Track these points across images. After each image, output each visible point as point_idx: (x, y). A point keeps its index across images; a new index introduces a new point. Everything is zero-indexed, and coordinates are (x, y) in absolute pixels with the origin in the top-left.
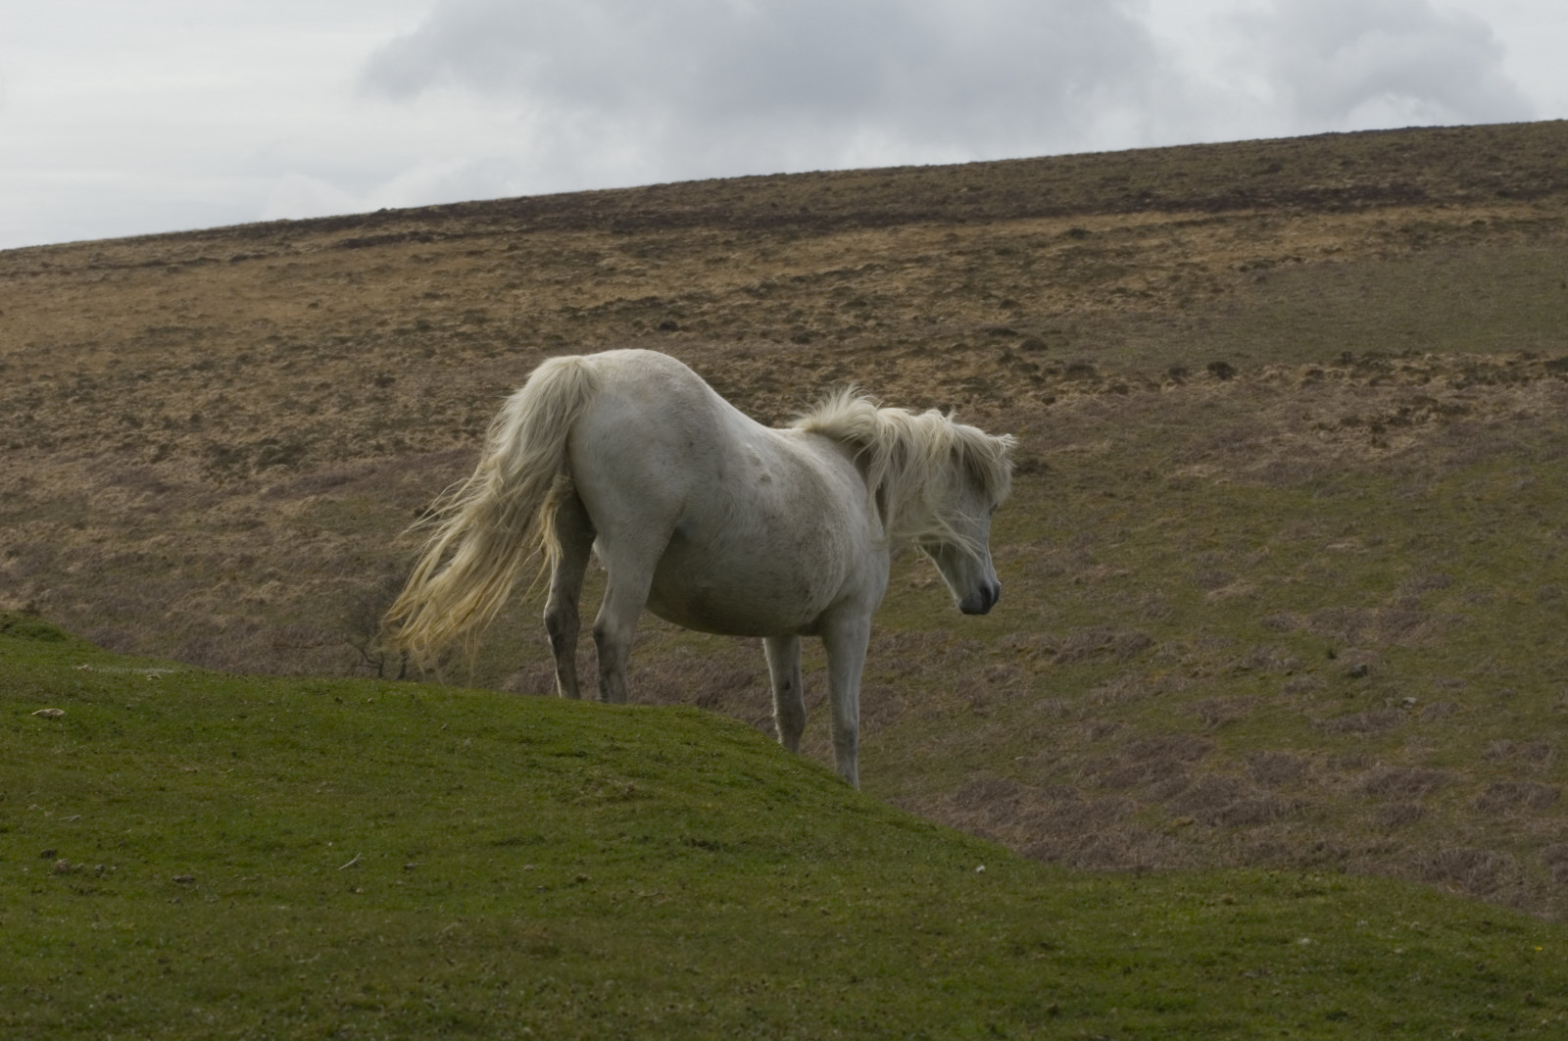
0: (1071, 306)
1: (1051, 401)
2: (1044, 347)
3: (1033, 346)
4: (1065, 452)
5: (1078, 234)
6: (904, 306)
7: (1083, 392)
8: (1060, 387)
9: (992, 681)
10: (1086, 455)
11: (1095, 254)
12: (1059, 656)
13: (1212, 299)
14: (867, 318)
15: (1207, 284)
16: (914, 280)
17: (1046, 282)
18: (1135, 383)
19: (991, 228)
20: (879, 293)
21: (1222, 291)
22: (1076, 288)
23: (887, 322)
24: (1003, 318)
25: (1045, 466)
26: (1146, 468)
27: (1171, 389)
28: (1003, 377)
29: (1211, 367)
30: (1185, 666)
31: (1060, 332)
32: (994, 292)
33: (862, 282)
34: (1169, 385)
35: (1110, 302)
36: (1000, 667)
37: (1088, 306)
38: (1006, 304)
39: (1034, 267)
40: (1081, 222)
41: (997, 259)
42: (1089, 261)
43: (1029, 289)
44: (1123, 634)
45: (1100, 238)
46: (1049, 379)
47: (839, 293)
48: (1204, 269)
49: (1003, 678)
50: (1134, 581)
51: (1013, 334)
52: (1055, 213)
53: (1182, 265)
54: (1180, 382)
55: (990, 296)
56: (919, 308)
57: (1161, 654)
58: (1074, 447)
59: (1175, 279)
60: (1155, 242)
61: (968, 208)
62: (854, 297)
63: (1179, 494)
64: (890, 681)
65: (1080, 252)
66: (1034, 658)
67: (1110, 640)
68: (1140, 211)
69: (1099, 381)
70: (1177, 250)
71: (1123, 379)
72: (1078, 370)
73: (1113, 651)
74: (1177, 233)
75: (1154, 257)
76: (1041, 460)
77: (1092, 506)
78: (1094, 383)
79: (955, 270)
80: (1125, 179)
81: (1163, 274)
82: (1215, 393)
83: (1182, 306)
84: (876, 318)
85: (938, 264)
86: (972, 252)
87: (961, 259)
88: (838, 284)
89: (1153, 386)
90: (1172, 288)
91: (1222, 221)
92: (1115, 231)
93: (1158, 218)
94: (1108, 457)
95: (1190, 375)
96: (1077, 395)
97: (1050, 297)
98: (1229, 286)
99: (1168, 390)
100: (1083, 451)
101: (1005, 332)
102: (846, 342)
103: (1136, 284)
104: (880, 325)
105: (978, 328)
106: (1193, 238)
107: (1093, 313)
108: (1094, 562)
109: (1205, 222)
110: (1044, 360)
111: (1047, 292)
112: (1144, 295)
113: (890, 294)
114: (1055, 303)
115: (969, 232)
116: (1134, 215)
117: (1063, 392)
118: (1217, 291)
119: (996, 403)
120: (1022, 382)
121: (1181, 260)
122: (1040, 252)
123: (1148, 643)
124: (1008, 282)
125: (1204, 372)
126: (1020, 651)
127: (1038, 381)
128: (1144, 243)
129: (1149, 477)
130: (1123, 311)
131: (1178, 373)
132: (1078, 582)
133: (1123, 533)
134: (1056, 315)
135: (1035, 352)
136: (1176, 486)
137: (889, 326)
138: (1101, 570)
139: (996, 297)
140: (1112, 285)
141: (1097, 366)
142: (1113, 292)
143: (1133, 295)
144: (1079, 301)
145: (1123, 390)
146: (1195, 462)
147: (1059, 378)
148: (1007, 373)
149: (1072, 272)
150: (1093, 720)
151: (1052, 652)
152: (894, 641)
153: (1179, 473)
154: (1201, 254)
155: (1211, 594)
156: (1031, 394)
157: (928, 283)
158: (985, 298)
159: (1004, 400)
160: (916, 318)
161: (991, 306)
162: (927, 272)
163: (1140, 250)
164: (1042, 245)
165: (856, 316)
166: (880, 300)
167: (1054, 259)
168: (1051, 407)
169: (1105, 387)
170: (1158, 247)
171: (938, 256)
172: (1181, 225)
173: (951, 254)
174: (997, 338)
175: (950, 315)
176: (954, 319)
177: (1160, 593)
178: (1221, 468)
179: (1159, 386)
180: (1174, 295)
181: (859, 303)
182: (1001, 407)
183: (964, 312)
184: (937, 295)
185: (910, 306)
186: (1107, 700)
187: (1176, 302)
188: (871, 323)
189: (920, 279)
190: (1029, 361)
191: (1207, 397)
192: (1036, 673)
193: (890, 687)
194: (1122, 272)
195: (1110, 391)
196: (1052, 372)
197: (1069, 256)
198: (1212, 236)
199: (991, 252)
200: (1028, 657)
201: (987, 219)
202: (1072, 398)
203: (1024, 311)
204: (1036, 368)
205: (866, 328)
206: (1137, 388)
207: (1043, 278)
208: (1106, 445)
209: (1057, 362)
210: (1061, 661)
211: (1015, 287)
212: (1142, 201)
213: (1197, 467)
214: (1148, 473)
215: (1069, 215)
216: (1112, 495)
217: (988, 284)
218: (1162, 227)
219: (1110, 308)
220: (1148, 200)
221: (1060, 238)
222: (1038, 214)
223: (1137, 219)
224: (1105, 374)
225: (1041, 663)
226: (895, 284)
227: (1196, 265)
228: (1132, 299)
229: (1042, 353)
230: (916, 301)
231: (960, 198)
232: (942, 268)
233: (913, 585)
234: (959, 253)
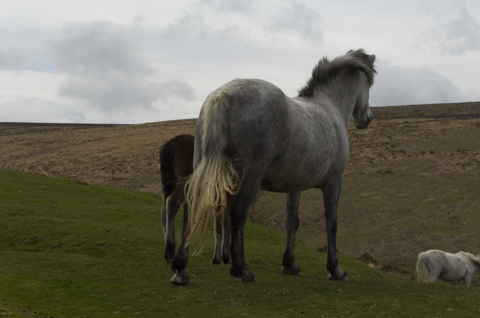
0: (402, 138)
1: (395, 158)
2: (395, 146)
3: (393, 146)
4: (397, 169)
5: (406, 122)
6: (367, 137)
7: (402, 156)
8: (397, 155)
9: (377, 217)
10: (401, 170)
11: (409, 127)
12: (392, 212)
13: (433, 137)
14: (358, 139)
15: (432, 134)
16: (370, 131)
17: (398, 133)
18: (413, 155)
19: (388, 121)
20: (362, 134)
21: (435, 136)
22: (404, 134)
23: (363, 140)
24: (387, 140)
25: (392, 172)
26: (414, 173)
27: (421, 156)
28: (385, 153)
29: (430, 152)
30: (418, 215)
31: (399, 143)
32: (386, 134)
33: (359, 132)
34: (421, 155)
35: (411, 137)
36: (379, 214)
37: (406, 138)
38: (388, 137)
39: (396, 129)
40: (408, 120)
41: (388, 127)
42: (408, 128)
43: (394, 134)
44: (406, 208)
45: (411, 123)
46: (395, 153)
47: (353, 134)
48: (432, 131)
49: (380, 217)
50: (409, 197)
51: (389, 144)
52: (402, 118)
53: (428, 130)
54: (423, 155)
55: (385, 135)
56: (370, 137)
57: (413, 212)
58: (399, 168)
59: (425, 133)
60: (422, 124)
61: (384, 116)
62: (356, 135)
63: (420, 179)
64: (356, 217)
65: (406, 126)
66: (387, 213)
67: (403, 209)
68: (421, 118)
69: (406, 154)
70: (427, 126)
71: (411, 154)
72: (402, 152)
73: (403, 212)
74: (428, 123)
75: (422, 128)
76: (391, 171)
77: (401, 181)
78: (405, 155)
79: (379, 129)
80: (419, 111)
81: (423, 131)
82: (430, 157)
83: (426, 138)
84: (360, 139)
85: (375, 128)
86: (383, 126)
87: (380, 127)
88: (353, 132)
89: (417, 156)
90: (425, 134)
91: (438, 120)
92: (415, 122)
93: (424, 119)
94: (406, 170)
95: (425, 153)
96: (401, 157)
97: (398, 136)
98: (437, 134)
99: (420, 156)
100: (401, 169)
101: (387, 143)
102: (353, 144)
103: (417, 134)
104: (361, 141)
105: (382, 142)
106: (431, 124)
107: (407, 139)
108: (401, 193)
109: (434, 121)
110: (395, 149)
111: (398, 135)
112: (418, 136)
113: (364, 134)
114: (399, 137)
115: (383, 122)
116: (419, 119)
117: (398, 156)
118: (434, 135)
119: (383, 158)
120: (390, 154)
121: (428, 129)
122: (397, 126)
123: (411, 210)
124: (390, 132)
125: (428, 153)
126: (384, 211)
127: (393, 154)
128: (420, 125)
129: (414, 175)
130: (413, 139)
131: (423, 153)
132: (397, 197)
133: (408, 187)
134: (399, 140)
135: (393, 148)
136: (420, 177)
137: (363, 141)
138: (402, 194)
139: (387, 135)
140: (412, 134)
141: (406, 151)
142: (411, 135)
143: (416, 136)
144: (404, 137)
145: (411, 156)
146: (425, 172)
147: (397, 153)
148: (386, 152)
149: (404, 131)
150: (398, 226)
151: (391, 212)
152: (357, 208)
153: (421, 174)
154: (432, 127)
155: (425, 200)
156: (391, 156)
157: (373, 132)
158: (384, 136)
159: (385, 158)
160: (369, 140)
161: (385, 137)
162: (373, 130)
163: (419, 126)
164: (398, 125)
165: (356, 139)
166: (362, 135)
167: (400, 128)
168: (395, 159)
169: (407, 155)
170: (423, 126)
171: (376, 127)
172: (429, 121)
173: (378, 126)
174: (385, 144)
175: (376, 139)
176: (377, 140)
177: (414, 200)
178: (430, 173)
179: (418, 156)
180: (425, 136)
181: (357, 136)
182: (384, 159)
183: (379, 139)
184: (374, 135)
185: (368, 137)
186: (401, 222)
187: (425, 138)
188: (359, 140)
189: (371, 131)
190: (391, 149)
191: (429, 158)
192: (387, 216)
193: (356, 218)
194: (414, 131)
195: (408, 156)
196: (396, 152)
197: (404, 127)
198: (435, 124)
199: (387, 126)
200: (385, 212)
201: (388, 119)
202: (400, 158)
203: (392, 139)
204: (393, 151)
205: (358, 142)
206: (413, 156)
207: (397, 132)
208: (406, 168)
209: (397, 150)
210: (392, 213)
211: (391, 134)
212: (421, 116)
213: (424, 173)
214: (414, 174)
215: (405, 118)
216: (406, 179)
217: (385, 133)
218: (424, 121)
219: (411, 138)
220: (423, 116)
221: (402, 123)
222: (399, 118)
223: (420, 120)
224: (407, 153)
225: (388, 214)
226: (366, 132)
227: (431, 130)
228: (416, 137)
229: (395, 148)
230: (369, 136)
231: (383, 114)
232: (376, 129)
233: (362, 197)
234: (380, 126)
